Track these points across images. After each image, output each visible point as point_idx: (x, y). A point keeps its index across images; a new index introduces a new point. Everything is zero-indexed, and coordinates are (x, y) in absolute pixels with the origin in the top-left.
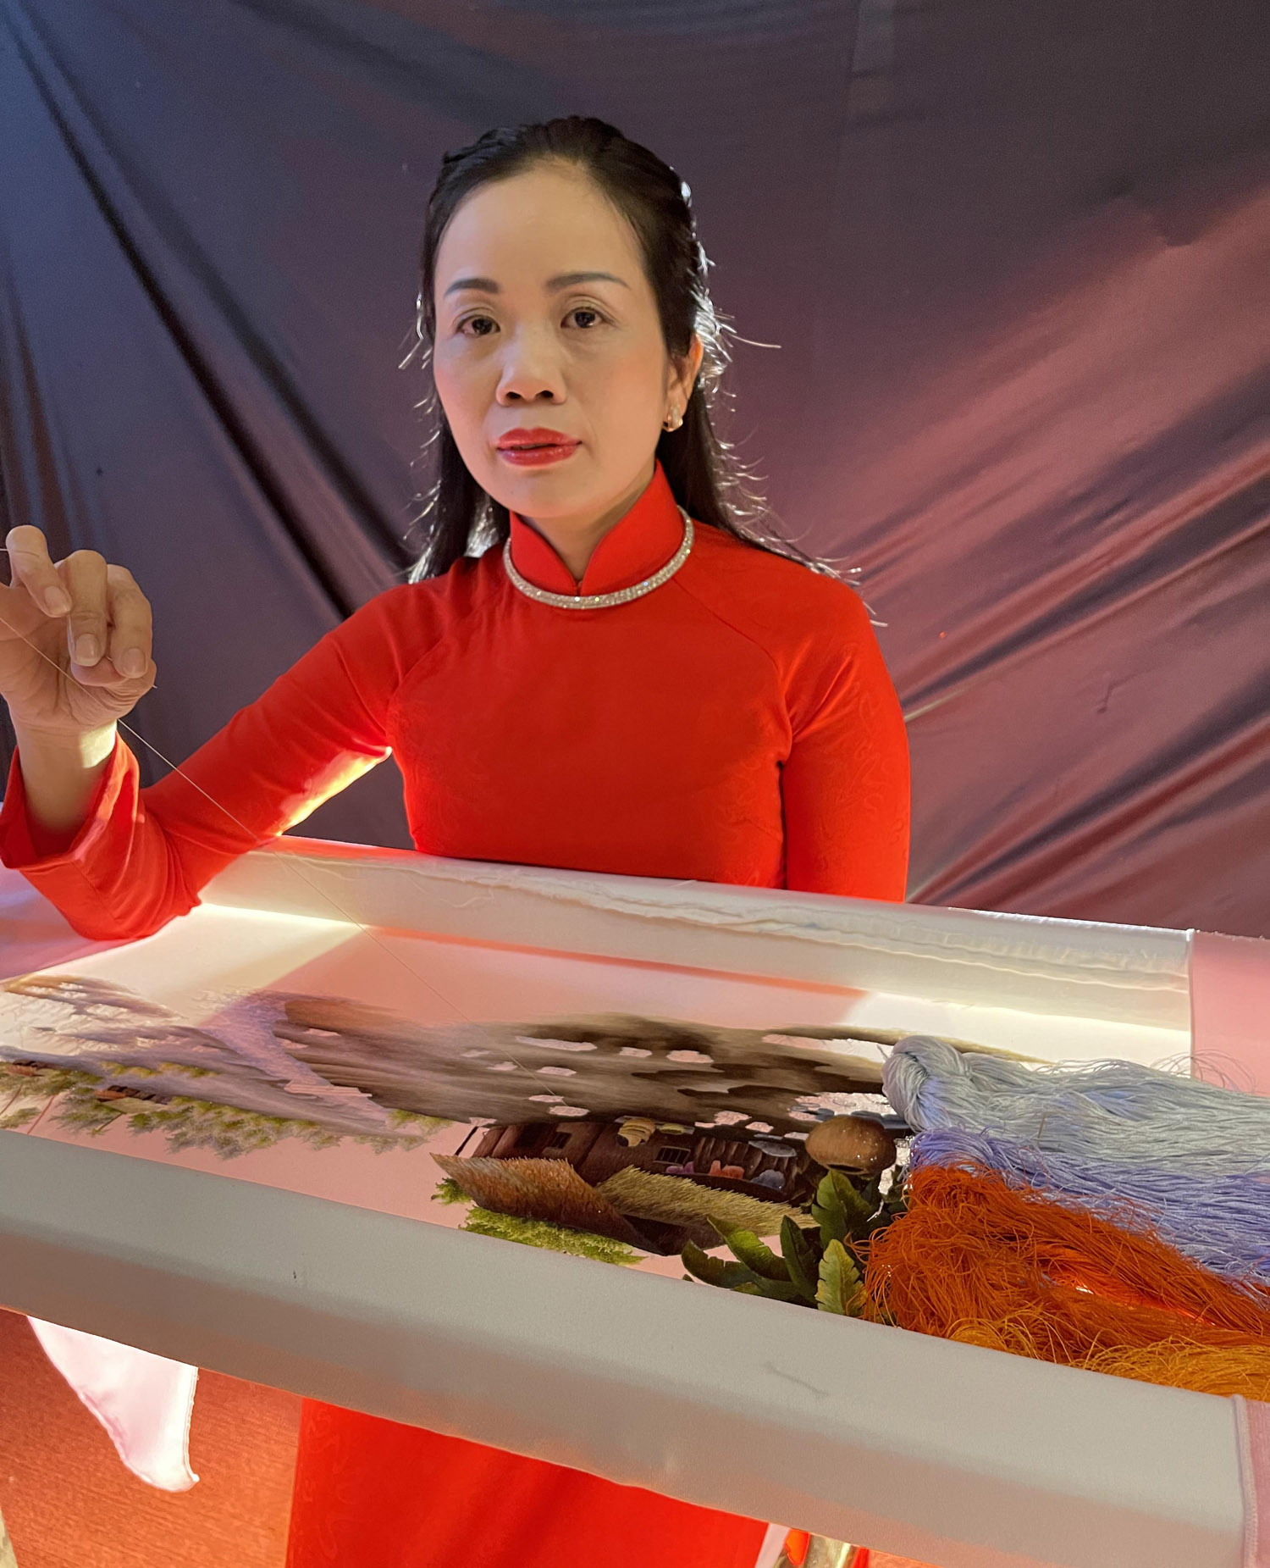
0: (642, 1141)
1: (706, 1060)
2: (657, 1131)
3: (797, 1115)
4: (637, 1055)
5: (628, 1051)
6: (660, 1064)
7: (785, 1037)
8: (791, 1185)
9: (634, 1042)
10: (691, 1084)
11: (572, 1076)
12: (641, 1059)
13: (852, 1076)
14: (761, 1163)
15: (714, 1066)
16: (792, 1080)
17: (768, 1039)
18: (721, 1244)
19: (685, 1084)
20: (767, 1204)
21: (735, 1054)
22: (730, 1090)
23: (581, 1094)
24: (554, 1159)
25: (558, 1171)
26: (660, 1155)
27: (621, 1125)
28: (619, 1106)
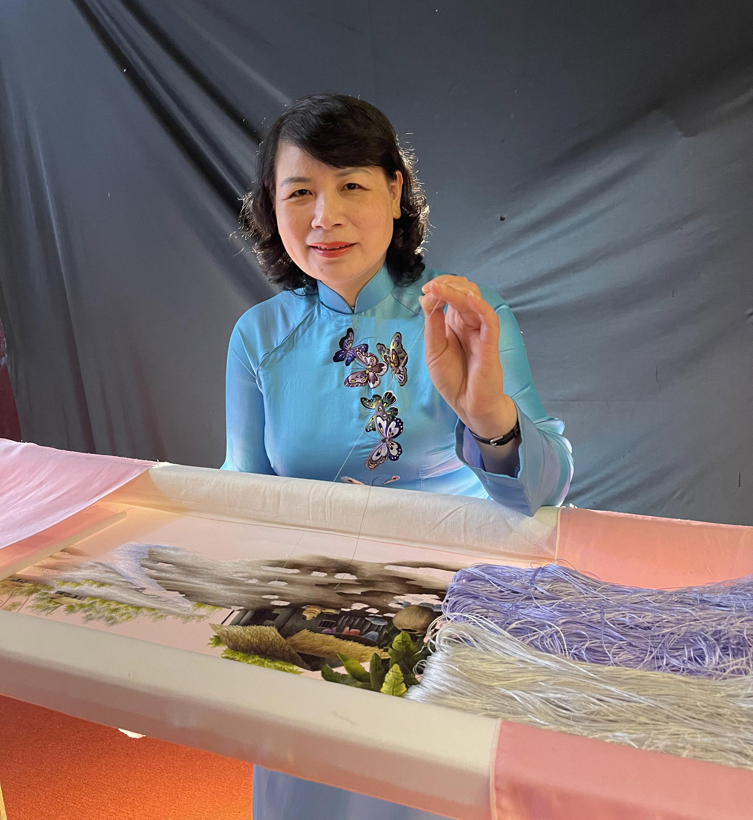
0: (314, 617)
1: (354, 578)
2: (322, 612)
3: (392, 605)
4: (320, 576)
5: (315, 573)
6: (331, 580)
7: (395, 566)
8: (381, 639)
9: (318, 569)
10: (343, 590)
11: (286, 586)
12: (322, 578)
13: (425, 586)
14: (369, 628)
15: (357, 581)
16: (393, 588)
17: (386, 568)
18: (341, 666)
19: (341, 590)
20: (368, 647)
21: (368, 574)
22: (362, 593)
23: (288, 595)
24: (269, 626)
25: (269, 632)
26: (321, 624)
27: (304, 610)
28: (305, 600)
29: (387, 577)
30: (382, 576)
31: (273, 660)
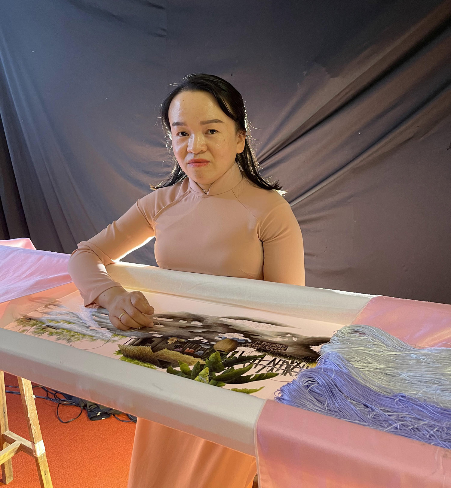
0: (172, 343)
1: (201, 324)
2: (177, 340)
3: (217, 338)
4: (183, 322)
5: (181, 321)
6: (188, 325)
7: (226, 319)
8: (204, 354)
9: (184, 319)
10: (193, 330)
11: (163, 327)
13: (237, 329)
14: (200, 349)
15: (202, 326)
16: (220, 329)
17: (220, 319)
18: (178, 367)
19: (191, 330)
20: (196, 358)
21: (209, 322)
22: (202, 332)
23: (163, 331)
24: (148, 346)
25: (147, 349)
26: (175, 346)
27: (169, 339)
28: (171, 334)
29: (219, 324)
30: (216, 323)
31: (144, 362)
